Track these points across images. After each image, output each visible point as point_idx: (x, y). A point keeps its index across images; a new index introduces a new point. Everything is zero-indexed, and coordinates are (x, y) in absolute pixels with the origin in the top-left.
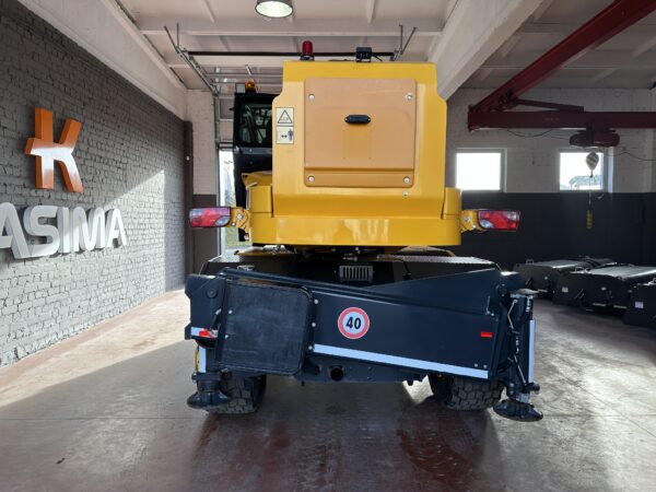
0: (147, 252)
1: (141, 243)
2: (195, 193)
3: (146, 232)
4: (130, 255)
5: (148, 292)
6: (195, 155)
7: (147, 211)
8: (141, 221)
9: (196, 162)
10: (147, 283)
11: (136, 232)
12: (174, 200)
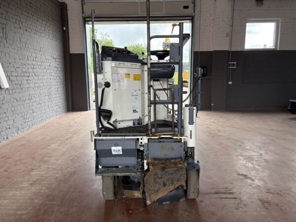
0: (32, 92)
1: (26, 86)
2: (71, 53)
3: (31, 78)
4: (15, 96)
5: (36, 120)
6: (70, 26)
7: (30, 62)
8: (25, 70)
9: (70, 31)
10: (34, 114)
11: (20, 78)
12: (55, 57)
